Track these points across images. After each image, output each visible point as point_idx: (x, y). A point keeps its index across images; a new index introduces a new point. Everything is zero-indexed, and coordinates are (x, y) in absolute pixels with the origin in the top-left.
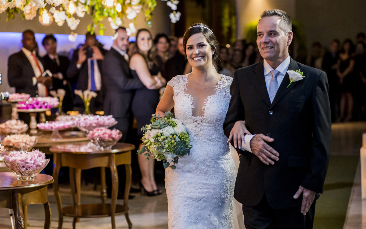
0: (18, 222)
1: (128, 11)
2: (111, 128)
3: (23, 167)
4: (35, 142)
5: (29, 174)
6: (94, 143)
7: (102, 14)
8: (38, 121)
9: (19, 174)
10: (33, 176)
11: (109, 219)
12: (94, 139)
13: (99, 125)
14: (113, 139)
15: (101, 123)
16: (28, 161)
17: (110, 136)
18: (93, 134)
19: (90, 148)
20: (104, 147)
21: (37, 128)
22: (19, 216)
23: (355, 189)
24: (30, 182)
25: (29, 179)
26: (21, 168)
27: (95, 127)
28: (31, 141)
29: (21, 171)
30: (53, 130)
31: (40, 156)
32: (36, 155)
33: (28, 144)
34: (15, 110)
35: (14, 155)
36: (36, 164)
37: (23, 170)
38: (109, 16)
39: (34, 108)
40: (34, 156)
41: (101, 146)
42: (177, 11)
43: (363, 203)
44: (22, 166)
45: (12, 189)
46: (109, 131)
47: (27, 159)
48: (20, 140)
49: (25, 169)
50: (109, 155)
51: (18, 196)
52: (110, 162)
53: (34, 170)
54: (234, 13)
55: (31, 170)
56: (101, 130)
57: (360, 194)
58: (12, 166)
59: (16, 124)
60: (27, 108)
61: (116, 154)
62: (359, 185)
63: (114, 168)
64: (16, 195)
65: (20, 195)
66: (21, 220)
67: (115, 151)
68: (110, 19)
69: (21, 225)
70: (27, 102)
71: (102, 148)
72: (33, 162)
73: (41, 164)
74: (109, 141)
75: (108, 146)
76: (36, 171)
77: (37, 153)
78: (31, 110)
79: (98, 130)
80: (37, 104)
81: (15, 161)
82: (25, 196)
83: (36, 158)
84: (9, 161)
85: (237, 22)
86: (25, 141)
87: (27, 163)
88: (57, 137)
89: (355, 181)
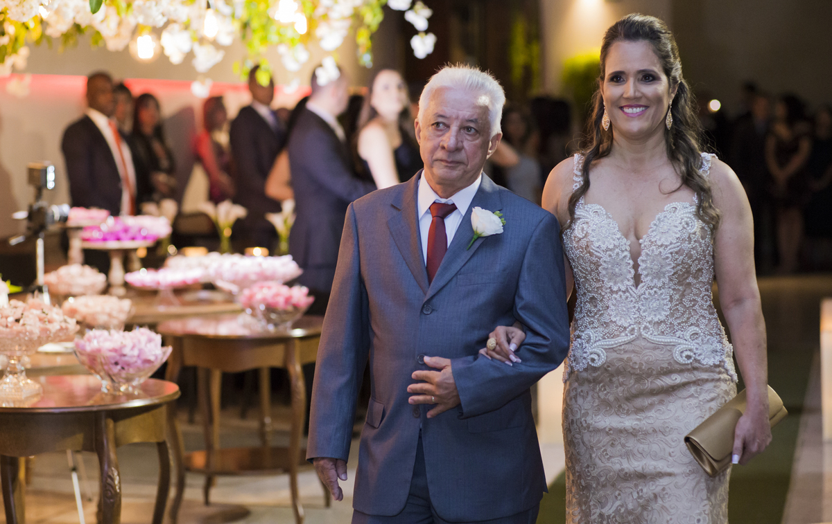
0: (106, 480)
1: (322, 31)
2: (290, 283)
3: (116, 364)
4: (129, 312)
5: (128, 380)
6: (253, 315)
7: (264, 39)
8: (127, 268)
9: (108, 378)
10: (135, 383)
11: (284, 480)
12: (253, 308)
13: (264, 278)
14: (296, 307)
15: (269, 273)
16: (127, 351)
17: (288, 300)
18: (251, 297)
19: (245, 326)
20: (276, 325)
21: (126, 285)
22: (109, 466)
23: (807, 419)
24: (130, 397)
25: (127, 389)
26: (111, 366)
27: (254, 282)
28: (121, 311)
29: (111, 373)
30: (161, 288)
31: (150, 340)
32: (144, 339)
33: (114, 317)
34: (76, 245)
35: (95, 337)
36: (144, 357)
37: (116, 369)
38: (281, 42)
39: (118, 239)
40: (139, 341)
41: (269, 320)
42: (427, 32)
43: (827, 450)
44: (113, 361)
45: (95, 409)
46: (285, 290)
47: (125, 346)
48: (98, 309)
49: (119, 367)
50: (286, 341)
51: (107, 426)
52: (288, 357)
53: (139, 370)
54: (537, 35)
55: (131, 371)
56: (269, 288)
57: (819, 429)
58: (93, 363)
59: (82, 275)
60: (105, 239)
61: (302, 339)
62: (817, 410)
63: (296, 369)
64: (103, 423)
65: (111, 423)
66: (113, 475)
67: (298, 333)
68: (282, 49)
69: (113, 487)
70: (104, 228)
71: (271, 328)
72: (136, 352)
73: (152, 358)
74: (286, 312)
75: (284, 321)
76: (142, 373)
77: (142, 334)
78: (112, 245)
79: (262, 287)
80: (126, 230)
81: (99, 351)
82: (123, 426)
83: (142, 346)
84: (84, 350)
85: (543, 55)
86: (107, 310)
87: (124, 355)
88: (169, 303)
89: (809, 402)
